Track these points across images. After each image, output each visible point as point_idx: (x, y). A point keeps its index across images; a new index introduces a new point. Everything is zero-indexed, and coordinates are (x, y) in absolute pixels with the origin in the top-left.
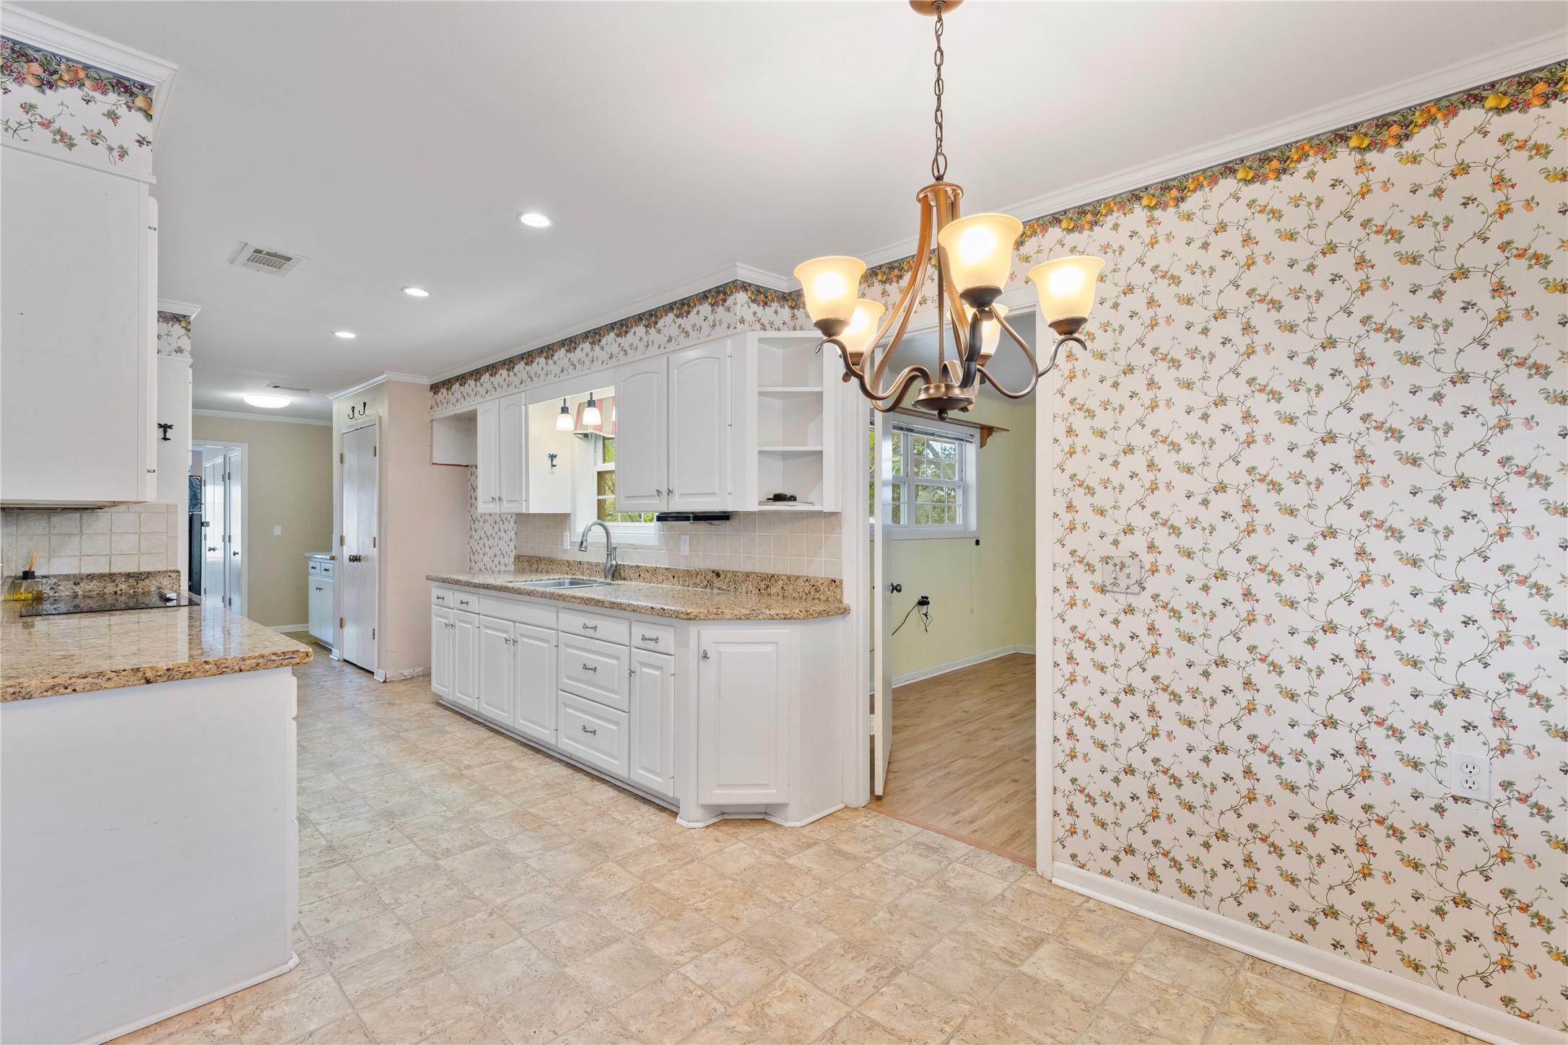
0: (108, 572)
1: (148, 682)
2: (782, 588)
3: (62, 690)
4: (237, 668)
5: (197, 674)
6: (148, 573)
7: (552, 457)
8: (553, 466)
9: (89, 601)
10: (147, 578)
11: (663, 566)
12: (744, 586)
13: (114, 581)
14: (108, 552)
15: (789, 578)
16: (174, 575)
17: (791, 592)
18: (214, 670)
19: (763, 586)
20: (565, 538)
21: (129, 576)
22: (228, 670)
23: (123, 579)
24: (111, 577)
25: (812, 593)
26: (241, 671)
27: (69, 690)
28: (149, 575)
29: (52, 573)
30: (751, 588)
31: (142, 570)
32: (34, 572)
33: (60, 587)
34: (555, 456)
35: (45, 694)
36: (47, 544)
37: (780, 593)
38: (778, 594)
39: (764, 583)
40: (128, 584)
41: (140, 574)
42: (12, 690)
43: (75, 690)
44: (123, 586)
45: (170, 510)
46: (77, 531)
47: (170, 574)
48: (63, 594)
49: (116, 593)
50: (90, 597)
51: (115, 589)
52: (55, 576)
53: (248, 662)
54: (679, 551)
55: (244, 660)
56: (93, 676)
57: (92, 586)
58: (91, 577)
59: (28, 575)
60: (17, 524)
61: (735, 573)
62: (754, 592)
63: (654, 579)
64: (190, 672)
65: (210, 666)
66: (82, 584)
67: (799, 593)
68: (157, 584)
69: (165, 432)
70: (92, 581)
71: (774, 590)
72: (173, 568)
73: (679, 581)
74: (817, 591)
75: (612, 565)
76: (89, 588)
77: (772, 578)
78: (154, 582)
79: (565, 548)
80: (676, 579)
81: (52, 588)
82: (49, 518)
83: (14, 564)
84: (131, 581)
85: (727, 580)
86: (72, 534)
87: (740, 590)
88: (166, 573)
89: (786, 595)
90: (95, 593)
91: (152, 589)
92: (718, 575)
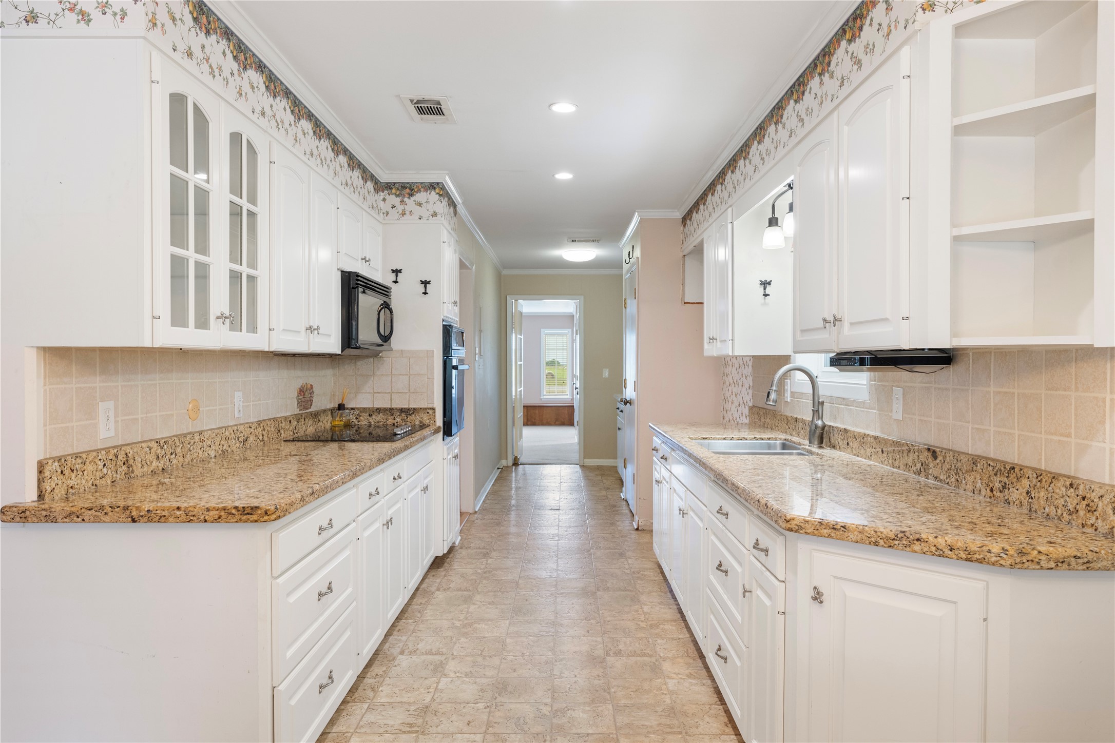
0: (390, 407)
1: (134, 521)
2: (1028, 493)
3: (75, 518)
4: (202, 517)
5: (171, 519)
6: (414, 409)
7: (765, 284)
8: (766, 295)
9: (378, 430)
10: (413, 413)
11: (872, 433)
12: (970, 480)
13: (392, 415)
14: (390, 391)
15: (1039, 475)
16: (431, 412)
17: (1042, 502)
18: (184, 517)
19: (997, 485)
20: (786, 388)
21: (402, 411)
22: (195, 518)
23: (398, 414)
24: (390, 411)
25: (1081, 513)
26: (206, 521)
27: (80, 519)
28: (415, 411)
29: (358, 406)
30: (979, 485)
31: (411, 406)
32: (344, 405)
33: (361, 418)
34: (769, 283)
35: (65, 520)
36: (354, 383)
37: (1025, 503)
38: (1021, 504)
39: (998, 478)
40: (401, 418)
41: (409, 409)
42: (44, 513)
43: (83, 520)
44: (398, 420)
45: (430, 354)
46: (372, 374)
47: (428, 411)
48: (363, 423)
49: (394, 424)
50: (378, 427)
51: (393, 421)
52: (358, 409)
53: (211, 513)
54: (891, 411)
55: (208, 510)
56: (96, 509)
57: (379, 418)
58: (379, 410)
59: (341, 407)
60: (338, 366)
61: (957, 454)
62: (983, 492)
63: (862, 452)
64: (165, 516)
65: (181, 512)
66: (374, 416)
67: (1057, 507)
68: (419, 418)
69: (425, 287)
70: (379, 414)
71: (1015, 495)
72: (430, 406)
73: (888, 457)
74: (1091, 510)
75: (816, 426)
76: (377, 419)
77: (1012, 471)
78: (418, 417)
79: (786, 400)
80: (885, 455)
81: (357, 418)
82: (356, 362)
83: (337, 397)
84: (403, 415)
85: (946, 466)
86: (369, 375)
87: (963, 485)
88: (425, 410)
89: (1035, 507)
90: (381, 423)
91: (417, 424)
92: (934, 455)
